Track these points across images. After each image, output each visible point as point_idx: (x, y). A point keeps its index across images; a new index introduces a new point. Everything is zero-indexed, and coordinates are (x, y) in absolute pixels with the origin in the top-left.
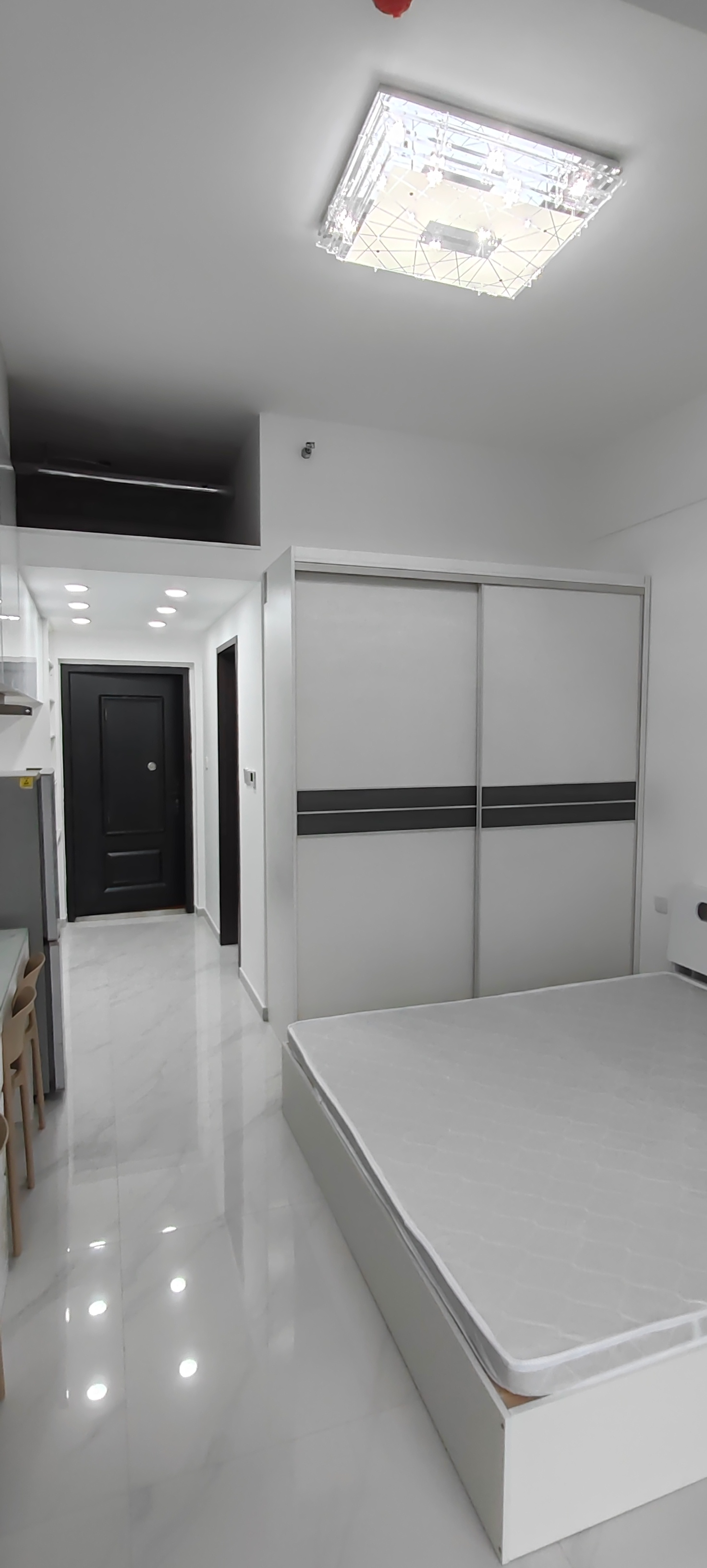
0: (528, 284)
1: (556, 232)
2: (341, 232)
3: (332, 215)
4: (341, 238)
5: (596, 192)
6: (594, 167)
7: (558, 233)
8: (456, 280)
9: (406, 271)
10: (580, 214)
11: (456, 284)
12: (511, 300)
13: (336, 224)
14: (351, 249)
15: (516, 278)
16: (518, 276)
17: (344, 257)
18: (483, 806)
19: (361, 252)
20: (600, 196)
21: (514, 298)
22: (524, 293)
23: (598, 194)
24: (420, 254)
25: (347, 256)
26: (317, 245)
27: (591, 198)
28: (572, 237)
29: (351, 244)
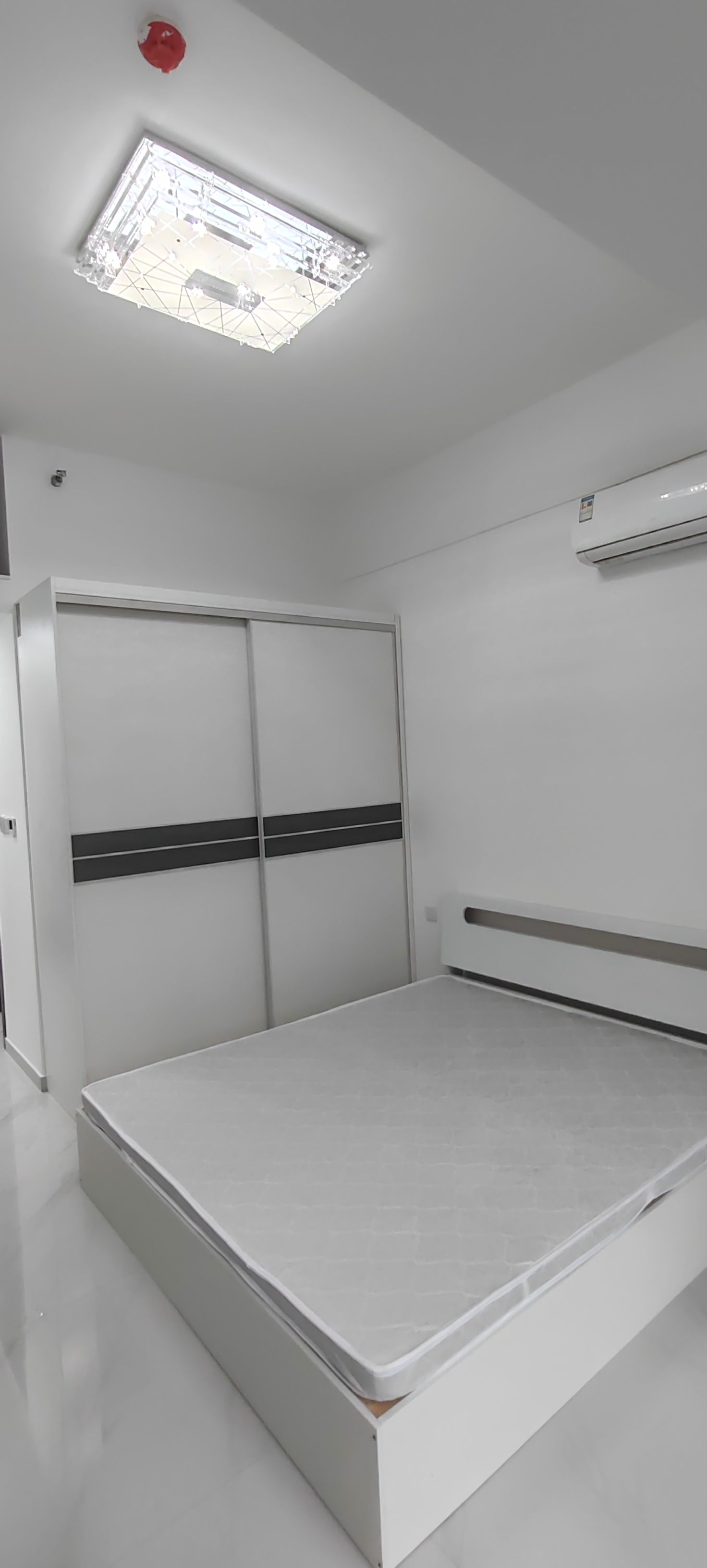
0: (287, 341)
1: (314, 299)
2: (103, 263)
3: (93, 246)
4: (102, 271)
5: (348, 270)
6: (344, 247)
7: (315, 300)
8: (220, 328)
9: (171, 312)
10: (333, 286)
11: (220, 332)
12: (271, 353)
13: (97, 255)
14: (114, 282)
15: (276, 335)
16: (278, 333)
17: (107, 289)
18: (265, 836)
19: (125, 287)
20: (350, 273)
21: (273, 352)
22: (283, 349)
23: (349, 272)
24: (185, 299)
25: (109, 289)
26: (76, 272)
27: (342, 274)
28: (327, 306)
29: (115, 277)
